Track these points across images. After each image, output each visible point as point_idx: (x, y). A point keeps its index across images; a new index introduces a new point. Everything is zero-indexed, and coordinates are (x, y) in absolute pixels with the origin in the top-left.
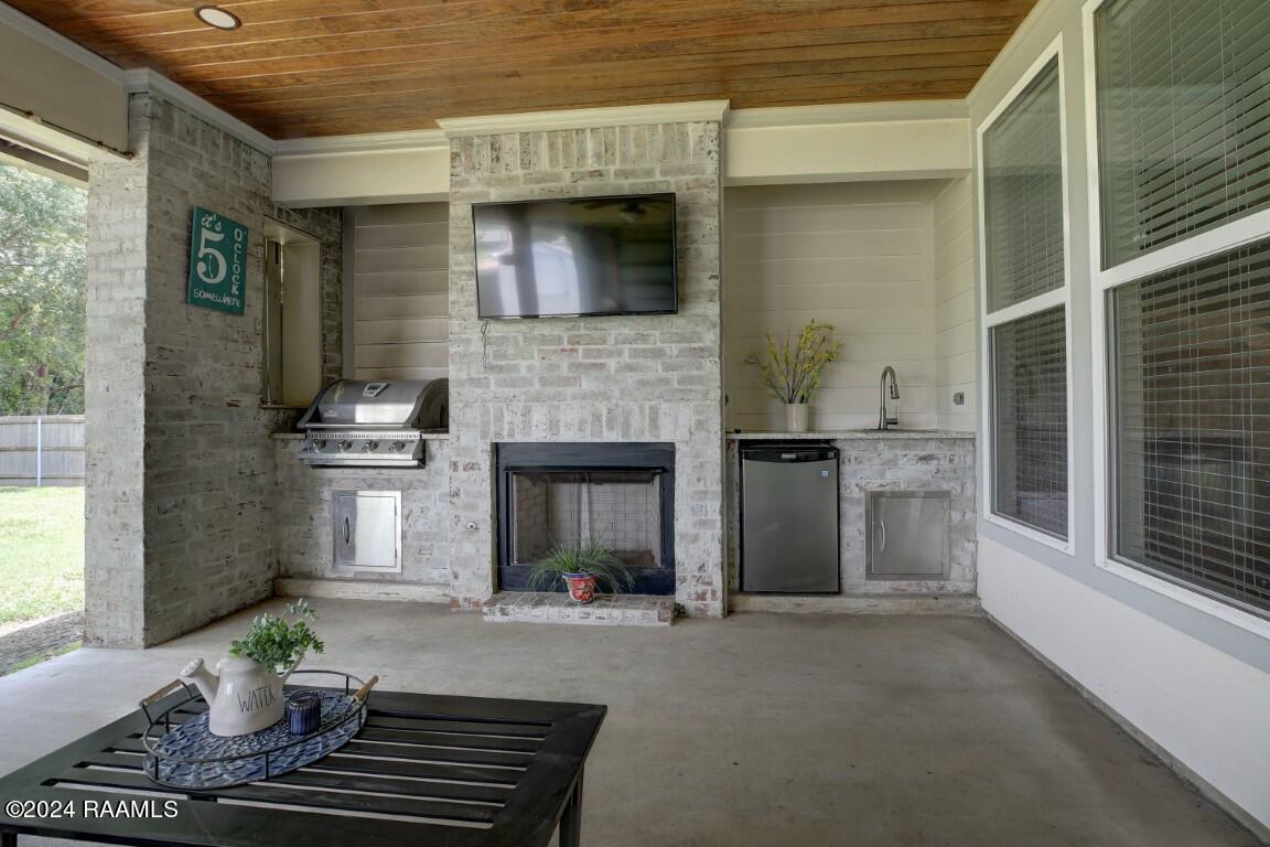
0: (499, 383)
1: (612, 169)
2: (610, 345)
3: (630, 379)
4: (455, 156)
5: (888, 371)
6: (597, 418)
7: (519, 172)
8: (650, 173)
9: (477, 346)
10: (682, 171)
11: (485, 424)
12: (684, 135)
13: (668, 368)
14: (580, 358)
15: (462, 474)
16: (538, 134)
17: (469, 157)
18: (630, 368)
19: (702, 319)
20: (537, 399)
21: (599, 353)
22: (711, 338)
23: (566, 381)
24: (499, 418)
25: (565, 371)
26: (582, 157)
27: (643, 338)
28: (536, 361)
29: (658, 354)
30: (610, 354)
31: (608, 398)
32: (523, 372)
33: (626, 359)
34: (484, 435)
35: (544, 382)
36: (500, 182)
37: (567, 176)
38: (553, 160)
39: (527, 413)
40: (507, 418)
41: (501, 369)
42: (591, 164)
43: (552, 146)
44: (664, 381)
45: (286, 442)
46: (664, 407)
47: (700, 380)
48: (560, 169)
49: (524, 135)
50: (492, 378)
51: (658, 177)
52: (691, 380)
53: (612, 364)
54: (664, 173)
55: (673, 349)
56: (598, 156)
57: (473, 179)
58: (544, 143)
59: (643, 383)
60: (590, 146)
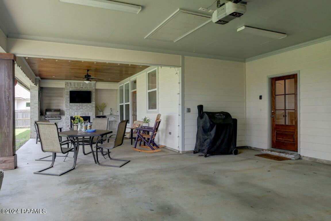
0: (71, 110)
1: (84, 87)
2: (84, 106)
3: (86, 110)
4: (66, 84)
5: (111, 108)
6: (82, 114)
7: (73, 87)
8: (88, 88)
9: (69, 106)
10: (91, 88)
11: (70, 114)
12: (91, 84)
13: (90, 108)
14: (80, 107)
15: (67, 120)
16: (75, 83)
17: (68, 84)
18: (85, 108)
19: (93, 104)
20: (76, 111)
21: (82, 107)
22: (94, 105)
23: (79, 110)
24: (71, 114)
25: (79, 109)
26: (81, 85)
27: (87, 105)
28: (75, 107)
29: (89, 107)
30: (84, 107)
31: (83, 111)
32: (74, 109)
33: (85, 107)
34: (70, 116)
35: (76, 110)
36: (71, 88)
37: (79, 87)
38: (77, 86)
39: (74, 113)
40: (72, 114)
41: (71, 108)
42: (81, 86)
43: (77, 84)
44: (89, 110)
45: (42, 117)
46: (89, 112)
47: (93, 110)
48: (78, 87)
49: (74, 83)
50: (70, 109)
51: (89, 89)
52: (92, 110)
53: (84, 108)
54: (89, 88)
55: (90, 106)
56: (82, 86)
57: (68, 87)
58: (76, 84)
59: (87, 110)
60: (81, 84)
